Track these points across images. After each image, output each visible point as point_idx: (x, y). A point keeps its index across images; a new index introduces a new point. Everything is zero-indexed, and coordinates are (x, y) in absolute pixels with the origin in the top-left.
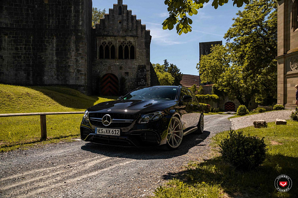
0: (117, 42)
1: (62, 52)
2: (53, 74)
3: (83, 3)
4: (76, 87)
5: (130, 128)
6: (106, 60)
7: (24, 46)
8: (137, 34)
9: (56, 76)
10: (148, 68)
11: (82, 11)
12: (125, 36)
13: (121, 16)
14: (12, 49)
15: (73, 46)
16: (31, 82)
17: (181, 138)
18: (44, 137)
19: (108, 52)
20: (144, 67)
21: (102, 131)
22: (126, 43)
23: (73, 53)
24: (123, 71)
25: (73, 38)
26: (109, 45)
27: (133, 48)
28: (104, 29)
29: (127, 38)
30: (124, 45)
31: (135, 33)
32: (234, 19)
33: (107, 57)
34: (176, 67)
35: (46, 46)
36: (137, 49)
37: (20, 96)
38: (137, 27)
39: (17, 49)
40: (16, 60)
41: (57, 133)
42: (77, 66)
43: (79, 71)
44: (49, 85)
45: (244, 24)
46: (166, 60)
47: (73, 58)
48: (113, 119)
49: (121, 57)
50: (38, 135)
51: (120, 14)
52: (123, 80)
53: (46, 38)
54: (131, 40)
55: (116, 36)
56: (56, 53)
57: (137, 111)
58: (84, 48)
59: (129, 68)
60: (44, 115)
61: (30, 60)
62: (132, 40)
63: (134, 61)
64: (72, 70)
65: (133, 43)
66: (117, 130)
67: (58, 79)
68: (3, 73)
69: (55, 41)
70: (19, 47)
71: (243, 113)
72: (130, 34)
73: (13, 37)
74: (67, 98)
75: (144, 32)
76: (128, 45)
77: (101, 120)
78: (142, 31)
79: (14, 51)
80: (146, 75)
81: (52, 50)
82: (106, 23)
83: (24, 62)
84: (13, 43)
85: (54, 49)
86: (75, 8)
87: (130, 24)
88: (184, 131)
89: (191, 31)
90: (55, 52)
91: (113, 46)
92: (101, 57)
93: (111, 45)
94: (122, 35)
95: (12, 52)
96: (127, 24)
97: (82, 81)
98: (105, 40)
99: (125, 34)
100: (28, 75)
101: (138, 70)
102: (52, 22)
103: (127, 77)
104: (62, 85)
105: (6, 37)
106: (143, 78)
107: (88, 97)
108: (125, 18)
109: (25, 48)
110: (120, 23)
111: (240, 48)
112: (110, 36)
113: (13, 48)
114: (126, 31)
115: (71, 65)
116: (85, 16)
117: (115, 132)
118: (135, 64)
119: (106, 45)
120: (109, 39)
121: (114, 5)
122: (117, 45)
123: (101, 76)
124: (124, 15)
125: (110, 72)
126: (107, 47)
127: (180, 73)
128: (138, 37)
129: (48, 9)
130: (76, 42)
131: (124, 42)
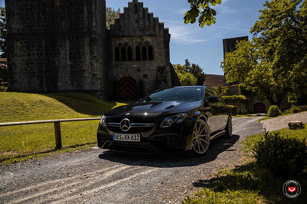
0: (133, 43)
1: (76, 56)
2: (67, 79)
3: (96, 3)
4: (92, 92)
5: (150, 133)
6: (123, 62)
7: (36, 52)
8: (155, 33)
9: (70, 82)
10: (168, 69)
11: (95, 11)
12: (143, 36)
13: (136, 15)
14: (25, 56)
15: (87, 48)
16: (45, 89)
17: (208, 143)
18: (59, 146)
19: (124, 54)
20: (164, 68)
21: (121, 137)
22: (144, 43)
23: (88, 57)
24: (142, 74)
25: (87, 40)
26: (125, 46)
27: (151, 48)
28: (119, 30)
29: (144, 38)
30: (141, 46)
31: (153, 32)
32: (260, 11)
33: (124, 59)
34: (198, 67)
35: (59, 50)
36: (156, 50)
37: (34, 104)
38: (154, 25)
39: (29, 55)
40: (29, 67)
41: (73, 141)
42: (92, 70)
43: (94, 75)
44: (64, 92)
45: (273, 16)
46: (187, 60)
47: (88, 61)
48: (133, 124)
49: (138, 59)
50: (53, 144)
51: (136, 12)
52: (142, 83)
53: (58, 42)
55: (132, 36)
56: (70, 57)
57: (159, 114)
58: (99, 50)
59: (148, 70)
60: (59, 122)
61: (42, 66)
62: (149, 39)
63: (153, 62)
64: (87, 75)
65: (151, 43)
66: (136, 135)
67: (72, 84)
68: (16, 81)
69: (68, 44)
70: (31, 53)
71: (275, 114)
72: (148, 33)
73: (25, 43)
75: (162, 30)
76: (145, 45)
77: (119, 125)
78: (160, 30)
79: (27, 58)
80: (166, 77)
81: (65, 54)
82: (121, 23)
83: (37, 69)
84: (25, 49)
85: (68, 53)
86: (87, 8)
87: (147, 23)
88: (212, 135)
89: (215, 22)
90: (68, 56)
91: (130, 47)
92: (117, 59)
93: (128, 46)
94: (139, 35)
95: (25, 58)
96: (144, 22)
97: (98, 86)
98: (121, 42)
99: (142, 33)
100: (42, 81)
101: (158, 71)
102: (65, 25)
103: (145, 80)
104: (77, 91)
105: (18, 43)
106: (163, 80)
107: (105, 103)
108: (141, 16)
109: (38, 54)
110: (136, 22)
111: (269, 42)
112: (126, 37)
113: (26, 54)
114: (142, 31)
115: (86, 69)
116: (98, 17)
117: (135, 138)
118: (154, 65)
119: (122, 46)
120: (125, 40)
121: (129, 3)
122: (134, 46)
123: (118, 80)
124: (140, 13)
125: (127, 75)
126: (123, 49)
127: (203, 73)
128: (156, 36)
129: (60, 11)
130: (90, 44)
131: (141, 42)
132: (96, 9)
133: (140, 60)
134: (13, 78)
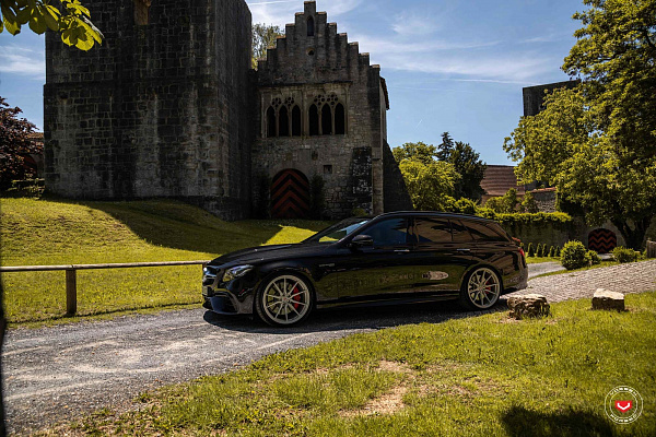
0: (305, 98)
1: (171, 126)
2: (153, 173)
3: (212, 17)
6: (281, 140)
7: (96, 119)
8: (349, 77)
9: (159, 179)
10: (377, 153)
11: (211, 35)
12: (324, 83)
13: (311, 40)
14: (74, 126)
15: (192, 111)
16: (111, 193)
18: (71, 311)
19: (286, 122)
20: (367, 151)
22: (326, 98)
23: (193, 129)
24: (320, 163)
25: (194, 94)
26: (286, 106)
27: (340, 109)
28: (275, 71)
29: (326, 87)
30: (320, 104)
31: (345, 75)
33: (284, 133)
34: (468, 149)
35: (138, 115)
36: (351, 112)
37: (39, 225)
38: (348, 60)
39: (83, 125)
40: (81, 148)
42: (202, 155)
43: (205, 166)
44: (145, 199)
45: (605, 28)
46: (446, 134)
47: (194, 137)
49: (314, 132)
50: (62, 306)
51: (310, 34)
52: (318, 182)
53: (138, 98)
54: (336, 92)
55: (301, 84)
56: (159, 129)
58: (216, 115)
59: (333, 155)
61: (107, 147)
62: (337, 90)
63: (344, 139)
64: (191, 165)
65: (342, 98)
67: (163, 185)
68: (59, 175)
69: (156, 102)
70: (87, 120)
72: (334, 77)
73: (76, 101)
74: (156, 228)
75: (365, 70)
76: (329, 103)
78: (360, 69)
79: (78, 130)
80: (370, 170)
81: (150, 123)
82: (281, 57)
83: (98, 152)
84: (76, 114)
85: (155, 121)
86: (196, 29)
87: (334, 55)
90: (156, 127)
91: (297, 108)
92: (271, 133)
93: (293, 106)
94: (316, 81)
95: (75, 132)
96: (327, 55)
97: (214, 188)
98: (278, 96)
99: (321, 78)
100: (105, 177)
101: (354, 158)
102: (151, 64)
103: (327, 177)
105: (65, 102)
106: (363, 177)
108: (321, 42)
109: (99, 122)
110: (311, 53)
111: (604, 90)
112: (289, 85)
113: (78, 123)
114: (323, 72)
115: (190, 153)
116: (219, 45)
118: (346, 145)
119: (280, 106)
120: (287, 92)
121: (297, 16)
122: (305, 104)
123: (272, 176)
124: (320, 35)
125: (289, 165)
126: (283, 110)
127: (480, 162)
128: (351, 83)
129: (143, 37)
130: (198, 102)
131: (319, 96)
132: (212, 29)
133: (317, 134)
134: (53, 170)
